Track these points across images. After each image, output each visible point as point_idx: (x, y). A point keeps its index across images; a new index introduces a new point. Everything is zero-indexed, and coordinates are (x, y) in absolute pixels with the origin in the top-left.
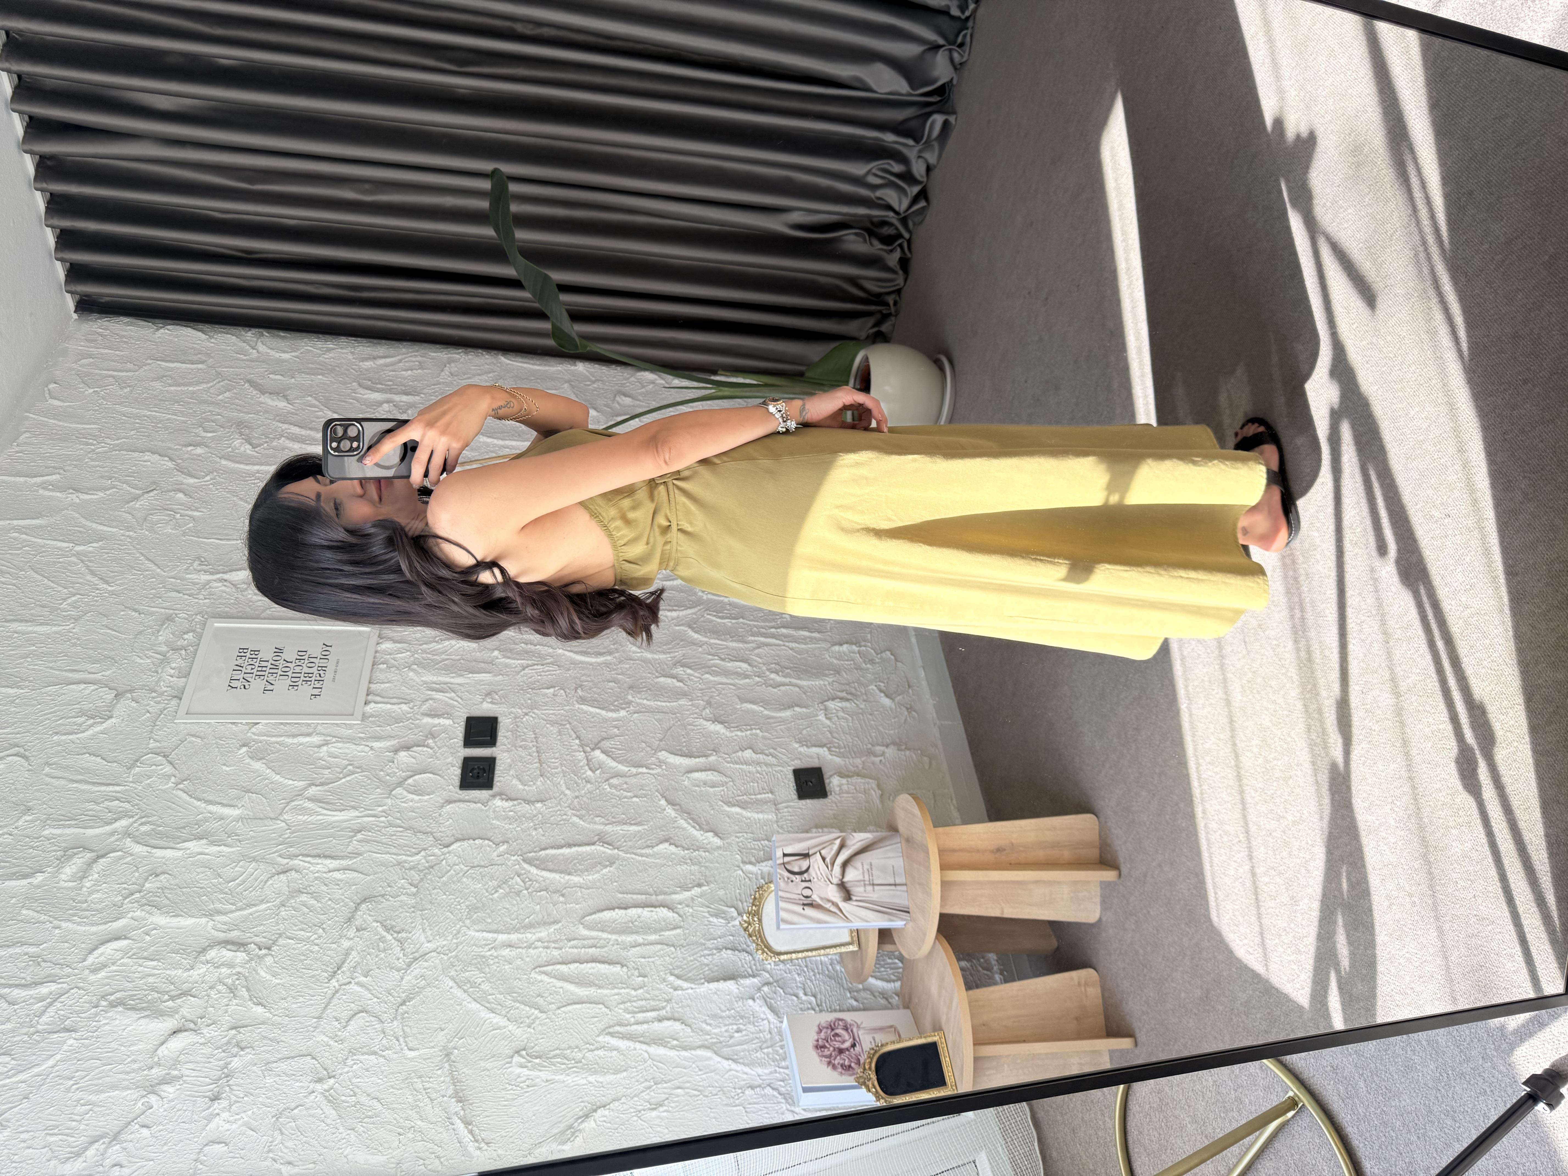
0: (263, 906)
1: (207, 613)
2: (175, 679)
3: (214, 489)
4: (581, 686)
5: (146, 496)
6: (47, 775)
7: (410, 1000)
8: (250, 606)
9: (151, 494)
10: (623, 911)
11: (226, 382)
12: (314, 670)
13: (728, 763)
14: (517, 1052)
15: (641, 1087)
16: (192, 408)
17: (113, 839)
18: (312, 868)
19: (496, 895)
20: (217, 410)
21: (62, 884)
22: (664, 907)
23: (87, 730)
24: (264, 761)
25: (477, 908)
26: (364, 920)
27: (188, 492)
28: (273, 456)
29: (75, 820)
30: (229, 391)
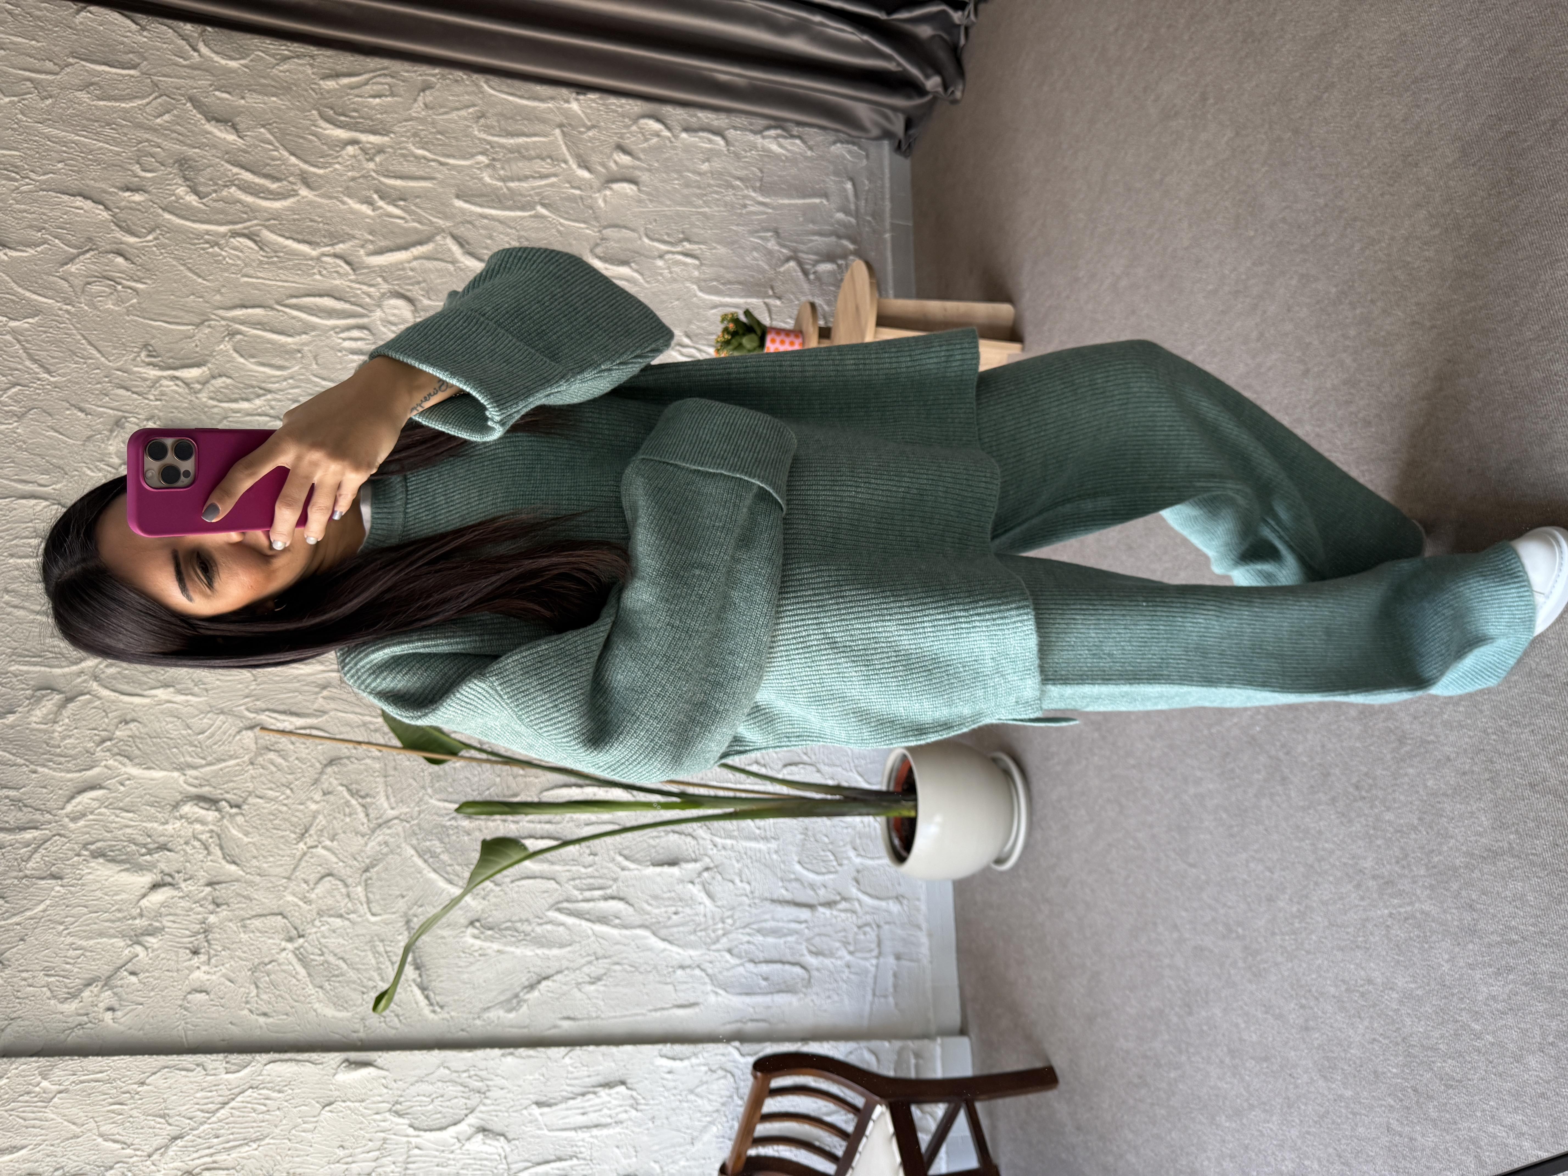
0: (232, 762)
3: (158, 252)
5: (82, 258)
7: (373, 866)
9: (88, 255)
11: (164, 98)
14: (472, 923)
15: (583, 961)
16: (125, 135)
17: (79, 680)
20: (156, 139)
21: (34, 725)
26: (330, 783)
27: (128, 256)
28: (222, 212)
29: (40, 656)
30: (168, 112)
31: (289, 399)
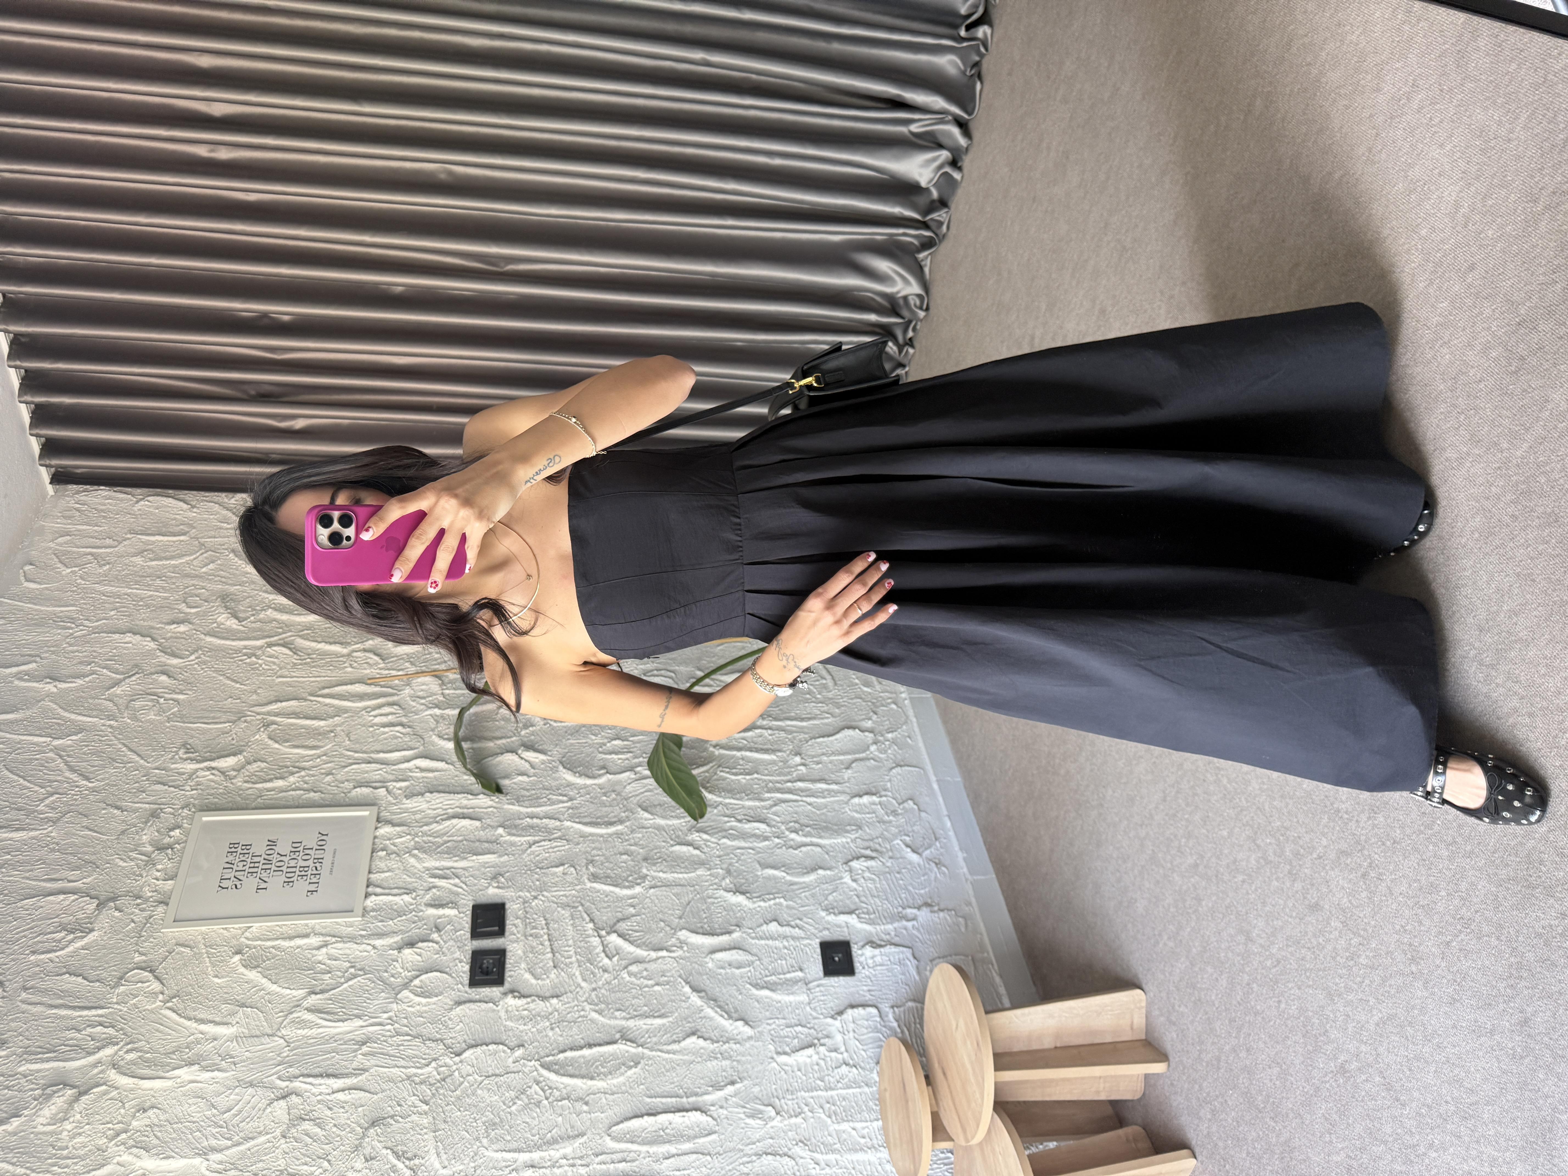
0: (262, 1139)
1: (194, 806)
2: (161, 882)
3: (199, 668)
4: (592, 861)
5: (127, 681)
6: (23, 1002)
8: (240, 795)
9: (134, 678)
10: (652, 1118)
11: (210, 553)
12: (310, 863)
13: (753, 938)
16: (174, 583)
17: (96, 1071)
18: (314, 1090)
19: (514, 1108)
20: (201, 584)
21: (41, 1128)
22: (696, 1110)
23: (67, 946)
24: (260, 969)
25: (494, 1124)
26: (372, 1148)
27: (171, 674)
28: (260, 630)
29: (55, 1052)
30: (213, 562)
31: (323, 774)
